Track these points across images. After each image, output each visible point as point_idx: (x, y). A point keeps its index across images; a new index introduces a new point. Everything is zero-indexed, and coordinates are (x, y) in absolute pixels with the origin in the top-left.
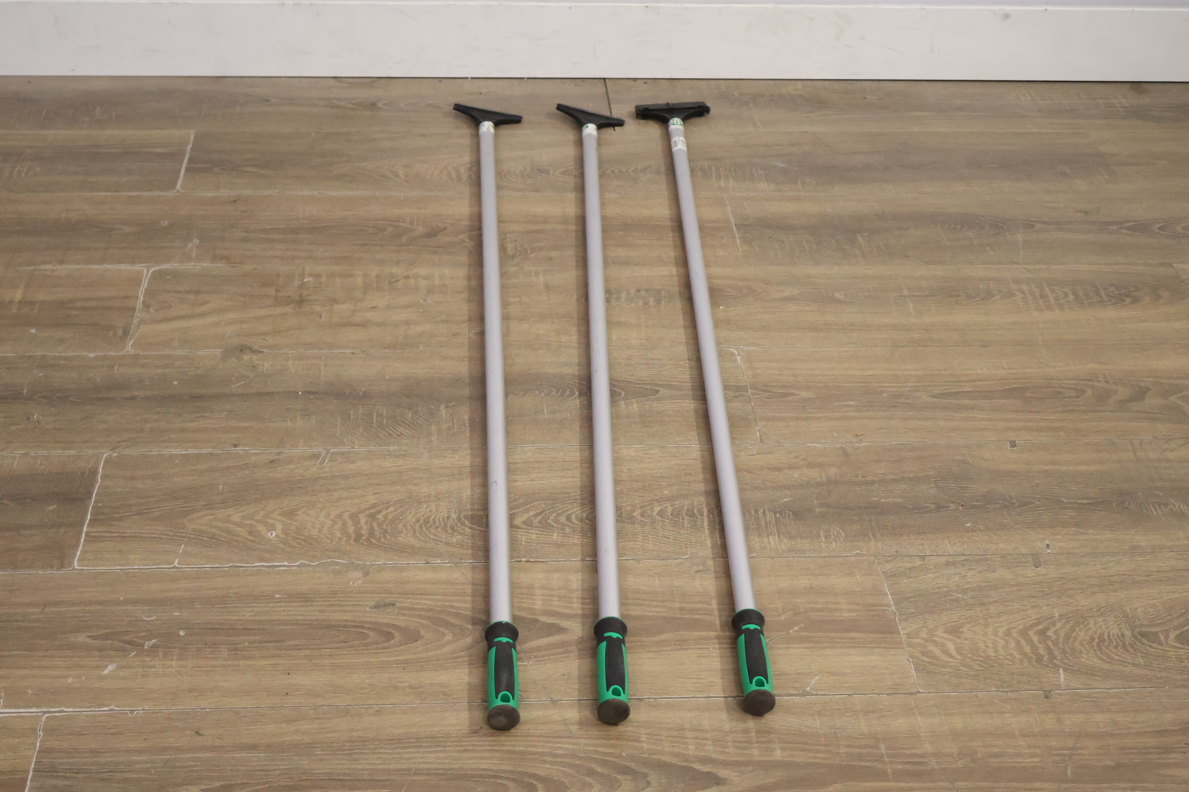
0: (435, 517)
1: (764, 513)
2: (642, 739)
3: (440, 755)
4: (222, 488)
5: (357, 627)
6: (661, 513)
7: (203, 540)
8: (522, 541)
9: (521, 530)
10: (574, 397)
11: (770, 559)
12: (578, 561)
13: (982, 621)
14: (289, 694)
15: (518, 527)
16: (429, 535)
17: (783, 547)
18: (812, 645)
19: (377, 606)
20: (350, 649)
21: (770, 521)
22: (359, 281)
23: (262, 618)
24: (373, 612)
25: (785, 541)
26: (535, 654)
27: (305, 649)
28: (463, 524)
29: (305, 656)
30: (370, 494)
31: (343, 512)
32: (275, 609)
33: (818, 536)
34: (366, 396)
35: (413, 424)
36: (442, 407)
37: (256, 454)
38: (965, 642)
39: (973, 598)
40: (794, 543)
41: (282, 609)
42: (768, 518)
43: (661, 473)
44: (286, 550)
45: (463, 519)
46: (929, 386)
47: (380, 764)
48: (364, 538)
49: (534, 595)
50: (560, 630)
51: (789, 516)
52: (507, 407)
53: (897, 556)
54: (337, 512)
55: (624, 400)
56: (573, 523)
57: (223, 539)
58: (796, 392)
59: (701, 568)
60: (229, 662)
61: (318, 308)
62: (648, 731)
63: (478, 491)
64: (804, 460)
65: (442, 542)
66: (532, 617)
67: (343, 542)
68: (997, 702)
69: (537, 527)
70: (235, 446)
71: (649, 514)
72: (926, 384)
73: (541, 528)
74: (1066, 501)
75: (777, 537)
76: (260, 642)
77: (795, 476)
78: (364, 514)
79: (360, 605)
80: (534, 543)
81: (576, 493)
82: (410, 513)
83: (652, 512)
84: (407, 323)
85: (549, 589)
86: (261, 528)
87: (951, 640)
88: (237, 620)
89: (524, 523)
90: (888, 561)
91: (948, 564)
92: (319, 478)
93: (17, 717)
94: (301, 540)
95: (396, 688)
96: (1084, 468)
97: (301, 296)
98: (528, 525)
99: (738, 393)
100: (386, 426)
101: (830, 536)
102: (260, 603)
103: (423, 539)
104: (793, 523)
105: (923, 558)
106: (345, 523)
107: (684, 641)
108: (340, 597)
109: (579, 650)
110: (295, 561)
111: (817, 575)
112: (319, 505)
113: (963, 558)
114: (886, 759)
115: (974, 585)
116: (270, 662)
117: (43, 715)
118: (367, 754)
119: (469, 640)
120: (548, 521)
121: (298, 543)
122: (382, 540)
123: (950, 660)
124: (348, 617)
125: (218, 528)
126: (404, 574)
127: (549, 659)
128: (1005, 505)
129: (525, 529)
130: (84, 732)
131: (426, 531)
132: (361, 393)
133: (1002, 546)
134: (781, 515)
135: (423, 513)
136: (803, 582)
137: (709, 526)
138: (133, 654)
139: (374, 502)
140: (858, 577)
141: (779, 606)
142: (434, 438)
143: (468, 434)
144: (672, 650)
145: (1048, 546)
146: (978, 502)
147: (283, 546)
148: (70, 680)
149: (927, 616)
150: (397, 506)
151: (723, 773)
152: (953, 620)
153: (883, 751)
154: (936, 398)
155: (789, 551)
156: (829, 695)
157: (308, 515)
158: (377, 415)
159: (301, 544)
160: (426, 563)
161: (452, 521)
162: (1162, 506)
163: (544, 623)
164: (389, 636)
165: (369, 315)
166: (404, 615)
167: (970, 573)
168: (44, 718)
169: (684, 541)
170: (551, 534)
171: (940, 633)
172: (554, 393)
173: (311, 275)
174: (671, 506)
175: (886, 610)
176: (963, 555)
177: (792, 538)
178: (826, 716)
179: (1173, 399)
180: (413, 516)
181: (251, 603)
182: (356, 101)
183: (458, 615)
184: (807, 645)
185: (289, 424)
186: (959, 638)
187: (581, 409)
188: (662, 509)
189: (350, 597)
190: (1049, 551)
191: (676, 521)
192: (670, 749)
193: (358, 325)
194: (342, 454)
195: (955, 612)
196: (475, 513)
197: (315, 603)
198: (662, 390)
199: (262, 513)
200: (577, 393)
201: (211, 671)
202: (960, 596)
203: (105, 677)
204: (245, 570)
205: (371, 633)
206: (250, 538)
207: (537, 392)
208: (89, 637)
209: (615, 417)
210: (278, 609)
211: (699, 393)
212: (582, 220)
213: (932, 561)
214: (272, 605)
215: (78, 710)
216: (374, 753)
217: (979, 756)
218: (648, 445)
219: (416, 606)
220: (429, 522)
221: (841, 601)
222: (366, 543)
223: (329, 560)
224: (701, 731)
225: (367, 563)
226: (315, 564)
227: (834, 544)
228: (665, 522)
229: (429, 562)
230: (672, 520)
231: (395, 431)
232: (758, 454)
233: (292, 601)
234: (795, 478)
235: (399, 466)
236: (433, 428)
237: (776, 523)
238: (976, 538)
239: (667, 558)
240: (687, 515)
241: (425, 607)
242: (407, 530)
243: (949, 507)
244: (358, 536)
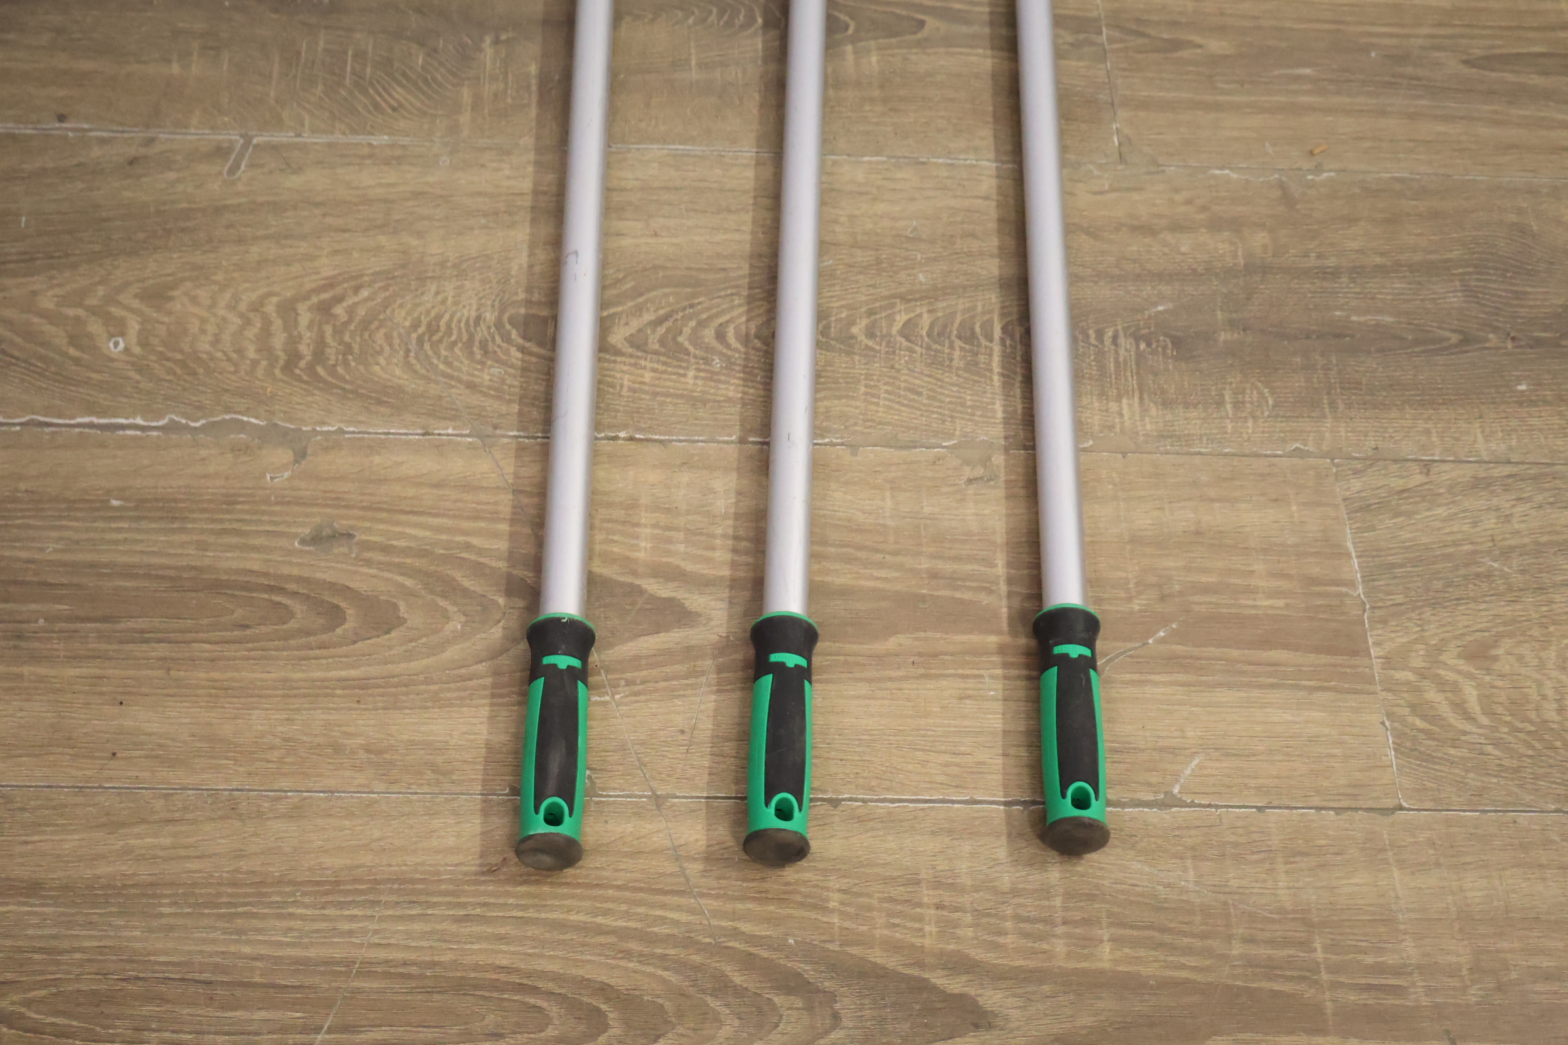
0: (452, 317)
1: (1115, 338)
2: (831, 905)
3: (417, 927)
4: (26, 221)
5: (271, 588)
6: (908, 331)
8: (622, 386)
9: (623, 359)
10: (752, 30)
11: (1120, 457)
12: (732, 442)
13: (1536, 632)
14: (119, 755)
15: (618, 353)
16: (435, 361)
17: (1148, 427)
18: (1190, 678)
19: (316, 539)
20: (250, 645)
21: (1125, 360)
23: (80, 557)
24: (307, 552)
25: (1153, 411)
26: (628, 675)
27: (160, 641)
28: (507, 339)
29: (159, 659)
30: (325, 251)
31: (267, 295)
32: (108, 536)
33: (1220, 403)
35: (426, 81)
36: (488, 40)
37: (103, 141)
38: (1500, 683)
39: (1523, 572)
40: (1169, 417)
41: (120, 536)
42: (1122, 352)
43: (915, 229)
44: (141, 386)
45: (508, 327)
46: (1462, 36)
47: (289, 945)
48: (302, 364)
49: (637, 525)
50: (681, 616)
51: (1165, 348)
52: (615, 48)
53: (1376, 458)
54: (254, 296)
55: (853, 43)
56: (728, 346)
57: (16, 353)
58: (1197, 39)
59: (979, 472)
62: (844, 883)
63: (542, 255)
64: (1204, 209)
65: (459, 381)
66: (629, 579)
67: (260, 373)
68: (1557, 839)
69: (656, 353)
70: (62, 118)
71: (885, 332)
72: (1457, 31)
73: (664, 355)
75: (1136, 400)
76: (70, 619)
77: (1183, 249)
78: (308, 303)
79: (282, 534)
80: (646, 393)
81: (742, 270)
82: (401, 306)
83: (890, 326)
85: (668, 511)
86: (95, 327)
87: (1470, 676)
88: (28, 561)
89: (630, 340)
90: (1356, 472)
91: (1478, 484)
92: (225, 207)
94: (175, 361)
95: (338, 749)
98: (638, 348)
99: (1082, 36)
100: (371, 84)
101: (1243, 402)
102: (77, 519)
103: (423, 371)
104: (1171, 367)
105: (1426, 466)
106: (267, 322)
107: (935, 655)
108: (242, 509)
109: (720, 670)
110: (160, 415)
111: (1212, 500)
112: (219, 277)
113: (1507, 470)
114: (1325, 977)
115: (1526, 540)
116: (85, 671)
118: (264, 917)
119: (496, 633)
120: (680, 339)
121: (170, 371)
122: (340, 370)
123: (1468, 727)
124: (254, 562)
126: (377, 459)
127: (657, 690)
129: (631, 356)
131: (430, 353)
134: (1149, 344)
135: (429, 306)
136: (1183, 517)
137: (1003, 367)
139: (331, 273)
140: (1294, 508)
141: (1130, 576)
142: (465, 118)
143: (533, 111)
144: (906, 678)
146: (1545, 331)
147: (138, 377)
149: (1428, 613)
151: (991, 998)
152: (1480, 626)
153: (1319, 955)
154: (1474, 66)
155: (1161, 436)
156: (1217, 807)
157: (194, 300)
158: (356, 55)
159: (175, 374)
160: (424, 434)
161: (484, 328)
163: (653, 598)
164: (335, 616)
166: (369, 563)
167: (1520, 509)
169: (951, 403)
170: (682, 371)
171: (1450, 657)
172: (713, 18)
174: (929, 311)
175: (1347, 595)
176: (1509, 462)
177: (1166, 404)
178: (1208, 859)
180: (408, 314)
181: (60, 518)
183: (478, 569)
184: (1181, 677)
185: (175, 69)
186: (1488, 671)
187: (765, 60)
188: (909, 320)
189: (264, 513)
191: (936, 351)
192: (886, 932)
194: (275, 148)
195: (1483, 606)
196: (533, 311)
197: (190, 526)
198: (931, 23)
199: (101, 291)
200: (760, 21)
202: (1496, 565)
204: (54, 433)
205: (297, 607)
206: (72, 351)
207: (680, 14)
209: (831, 82)
210: (115, 536)
211: (1004, 31)
213: (1445, 477)
214: (101, 524)
216: (280, 917)
217: (1514, 975)
218: (894, 157)
219: (395, 543)
220: (438, 330)
221: (1255, 567)
222: (305, 378)
223: (227, 417)
224: (952, 887)
225: (304, 429)
226: (197, 425)
227: (1250, 423)
228: (915, 352)
229: (431, 431)
230: (928, 348)
231: (386, 96)
232: (1113, 190)
233: (144, 518)
234: (1183, 254)
235: (389, 185)
236: (466, 94)
237: (1138, 365)
238: (1535, 421)
239: (913, 445)
240: (959, 337)
241: (413, 544)
242: (391, 345)
243: (1487, 340)
244: (294, 357)
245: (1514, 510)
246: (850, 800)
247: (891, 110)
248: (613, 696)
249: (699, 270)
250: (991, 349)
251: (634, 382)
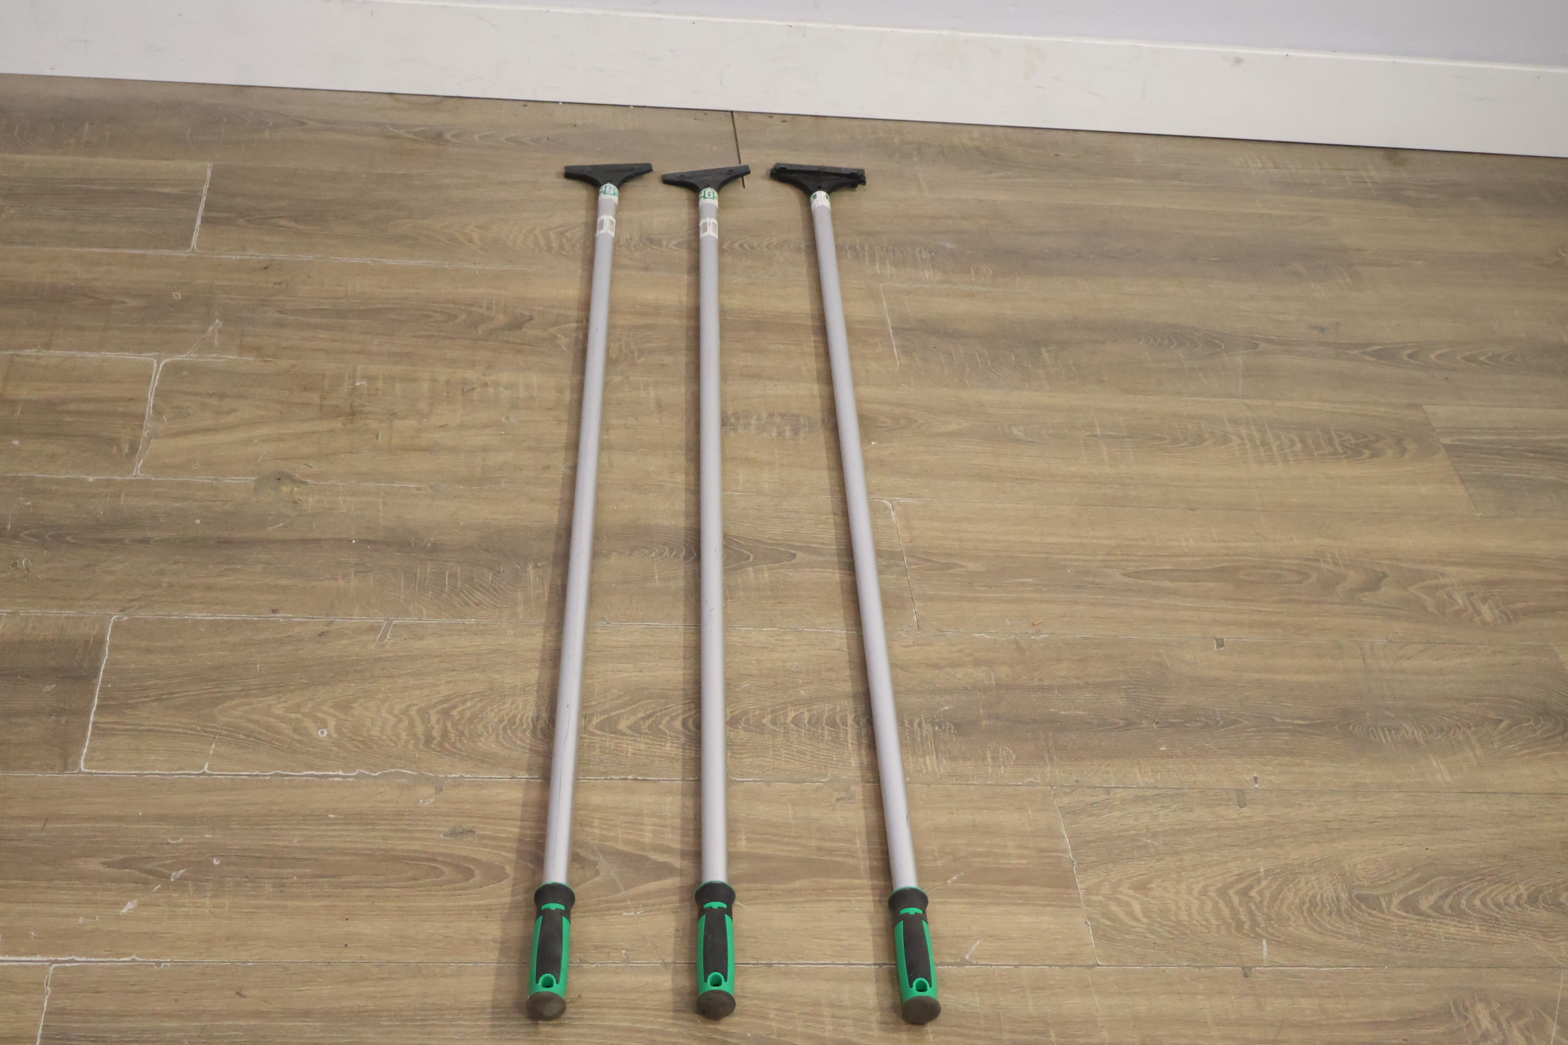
0: (522, 716)
1: (920, 725)
2: (771, 1016)
3: (530, 1030)
4: (260, 668)
5: (429, 860)
6: (797, 721)
7: (238, 738)
9: (627, 737)
10: (691, 559)
11: (926, 786)
14: (343, 945)
15: (624, 734)
16: (515, 740)
17: (942, 770)
18: (973, 900)
19: (453, 834)
20: (420, 889)
21: (927, 735)
22: (425, 387)
23: (313, 845)
24: (447, 840)
25: (945, 762)
26: (643, 902)
27: (366, 887)
29: (367, 897)
30: (443, 682)
31: (410, 706)
33: (984, 758)
34: (436, 548)
35: (495, 589)
36: (530, 567)
37: (302, 624)
38: (1153, 902)
39: (1165, 845)
40: (954, 765)
41: (337, 833)
42: (925, 732)
43: (797, 667)
44: (340, 754)
46: (1122, 561)
48: (435, 742)
49: (643, 824)
50: (671, 871)
51: (950, 729)
53: (1077, 786)
54: (403, 706)
55: (752, 566)
56: (689, 730)
57: (263, 738)
58: (962, 563)
59: (843, 795)
60: (274, 903)
61: (374, 425)
62: (778, 1005)
64: (969, 655)
66: (640, 853)
67: (410, 747)
68: (1189, 980)
69: (646, 734)
70: (275, 612)
71: (782, 722)
72: (1117, 558)
73: (652, 735)
74: (1280, 720)
75: (934, 756)
76: (312, 877)
77: (958, 676)
78: (436, 709)
79: (433, 831)
80: (642, 755)
82: (491, 710)
83: (786, 718)
84: (485, 449)
85: (661, 817)
86: (308, 723)
87: (1137, 899)
88: (283, 847)
89: (630, 728)
90: (1066, 794)
91: (1138, 800)
92: (380, 659)
93: (18, 967)
94: (359, 741)
95: (476, 941)
96: (1303, 678)
97: (352, 406)
98: (635, 731)
99: (891, 562)
100: (461, 591)
101: (998, 757)
102: (310, 825)
103: (508, 745)
104: (954, 739)
105: (1108, 790)
106: (412, 721)
107: (823, 890)
108: (408, 820)
110: (353, 769)
111: (982, 809)
112: (381, 696)
113: (1155, 792)
115: (1167, 828)
116: (324, 903)
117: (50, 965)
120: (660, 727)
121: (356, 746)
124: (417, 846)
125: (257, 722)
126: (485, 792)
127: (660, 910)
128: (1207, 723)
129: (632, 736)
130: (100, 989)
131: (511, 735)
132: (430, 545)
133: (1201, 777)
134: (940, 727)
135: (508, 710)
136: (965, 817)
137: (855, 740)
138: (157, 888)
139: (447, 693)
140: (1030, 812)
141: (935, 848)
142: (519, 609)
144: (806, 902)
145: (1256, 779)
146: (1176, 719)
147: (337, 750)
148: (81, 920)
149: (1110, 866)
150: (476, 700)
152: (1141, 873)
154: (1130, 577)
155: (949, 776)
156: (991, 965)
157: (367, 709)
158: (450, 576)
159: (359, 748)
160: (512, 778)
161: (542, 723)
162: (1393, 732)
163: (653, 862)
164: (468, 874)
165: (438, 436)
166: (485, 846)
167: (1162, 812)
168: (51, 968)
169: (824, 759)
170: (663, 744)
171: (1124, 889)
172: (667, 553)
173: (365, 377)
174: (808, 711)
175: (1062, 857)
176: (1156, 788)
177: (953, 759)
178: (987, 991)
179: (1413, 589)
180: (495, 715)
181: (300, 824)
182: (417, 130)
184: (967, 900)
185: (342, 583)
186: (1146, 896)
187: (687, 578)
188: (797, 715)
189: (420, 820)
190: (1256, 786)
191: (814, 732)
192: (803, 1030)
193: (424, 450)
194: (407, 627)
195: (1142, 862)
197: (377, 827)
198: (799, 554)
199: (310, 704)
201: (254, 913)
202: (1149, 841)
203: (125, 917)
204: (290, 780)
205: (446, 869)
206: (296, 737)
207: (647, 551)
208: (103, 863)
209: (741, 588)
210: (333, 833)
212: (695, 314)
213: (1118, 795)
214: (324, 827)
215: (93, 959)
216: (451, 1026)
218: (782, 628)
219: (500, 835)
220: (514, 723)
221: (1009, 843)
222: (438, 749)
223: (393, 770)
224: (840, 1007)
225: (440, 776)
226: (376, 774)
227: (1002, 768)
228: (800, 732)
229: (516, 776)
230: (809, 730)
231: (472, 598)
232: (914, 645)
233: (349, 824)
234: (958, 679)
235: (478, 646)
236: (520, 596)
237: (934, 738)
238: (1171, 766)
239: (803, 781)
240: (827, 725)
241: (510, 836)
242: (488, 732)
243: (1141, 724)
244: (429, 739)
245: (1160, 813)
246: (778, 963)
247: (779, 603)
248: (636, 912)
249: (669, 689)
250: (847, 730)
251: (634, 749)
